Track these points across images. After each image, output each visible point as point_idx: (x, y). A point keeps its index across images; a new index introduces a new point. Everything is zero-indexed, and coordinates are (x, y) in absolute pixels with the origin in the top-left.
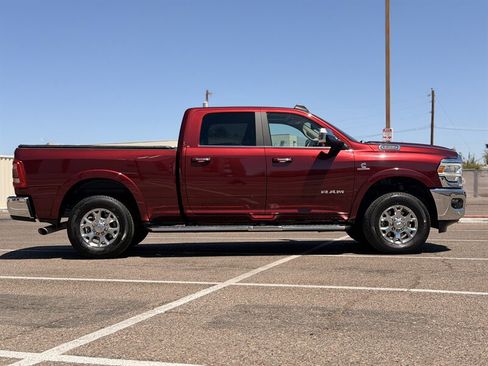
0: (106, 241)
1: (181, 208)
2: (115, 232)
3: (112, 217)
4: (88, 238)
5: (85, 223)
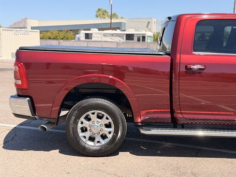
0: (101, 140)
1: (172, 112)
2: (110, 133)
3: (107, 118)
4: (85, 137)
5: (82, 123)
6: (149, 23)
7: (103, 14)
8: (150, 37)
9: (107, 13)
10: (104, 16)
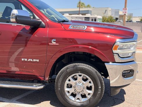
6: (106, 10)
7: (82, 5)
8: (100, 19)
9: (84, 5)
10: (82, 7)
